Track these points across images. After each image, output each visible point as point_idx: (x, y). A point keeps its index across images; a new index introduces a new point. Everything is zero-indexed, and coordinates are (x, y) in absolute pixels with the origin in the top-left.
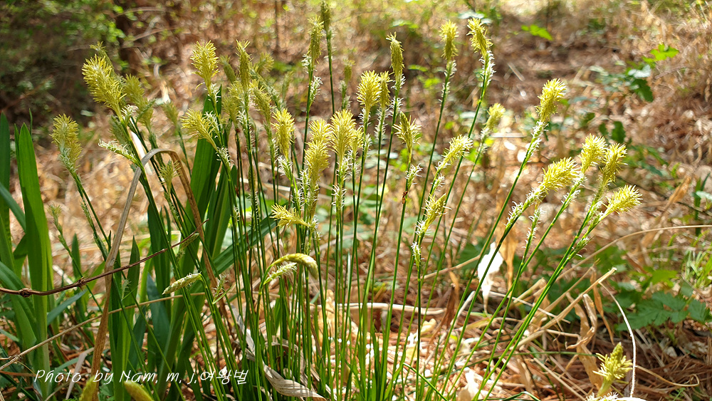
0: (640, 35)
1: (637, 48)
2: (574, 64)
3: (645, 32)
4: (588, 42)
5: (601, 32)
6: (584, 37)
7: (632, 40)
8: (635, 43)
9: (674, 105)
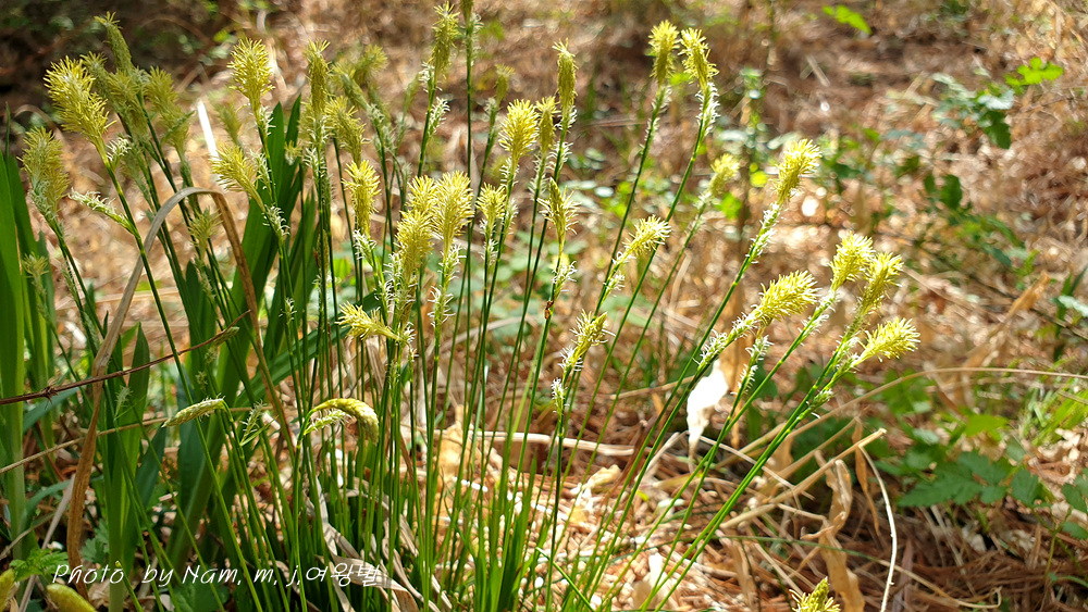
0: (1021, 29)
1: (1014, 48)
2: (910, 66)
3: (1030, 24)
4: (938, 33)
5: (961, 18)
6: (932, 23)
7: (1008, 35)
8: (1011, 42)
9: (1058, 146)
